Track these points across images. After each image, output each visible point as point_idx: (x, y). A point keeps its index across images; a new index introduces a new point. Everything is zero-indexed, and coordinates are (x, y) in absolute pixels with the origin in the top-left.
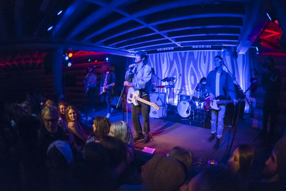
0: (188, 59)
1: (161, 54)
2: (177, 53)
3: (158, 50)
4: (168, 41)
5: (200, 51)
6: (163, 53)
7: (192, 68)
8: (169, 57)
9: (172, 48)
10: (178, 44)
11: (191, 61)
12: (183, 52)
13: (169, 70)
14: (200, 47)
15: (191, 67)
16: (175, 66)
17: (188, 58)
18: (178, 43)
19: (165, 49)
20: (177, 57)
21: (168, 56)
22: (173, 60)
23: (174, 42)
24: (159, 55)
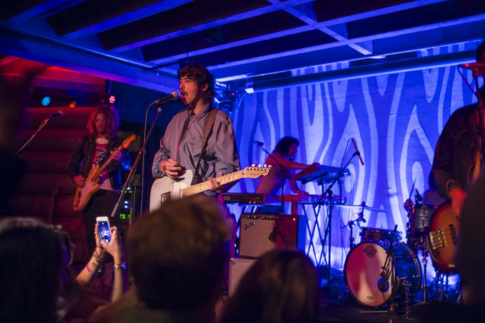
0: (400, 104)
1: (303, 86)
2: (359, 80)
3: (294, 72)
4: (319, 38)
5: (448, 65)
6: (310, 85)
7: (414, 135)
8: (332, 99)
9: (345, 64)
10: (362, 47)
11: (413, 108)
12: (382, 76)
13: (331, 146)
14: (450, 51)
15: (409, 130)
16: (353, 130)
17: (401, 98)
18: (358, 44)
19: (320, 68)
20: (362, 95)
21: (328, 97)
22: (347, 109)
23: (342, 41)
24: (299, 90)
